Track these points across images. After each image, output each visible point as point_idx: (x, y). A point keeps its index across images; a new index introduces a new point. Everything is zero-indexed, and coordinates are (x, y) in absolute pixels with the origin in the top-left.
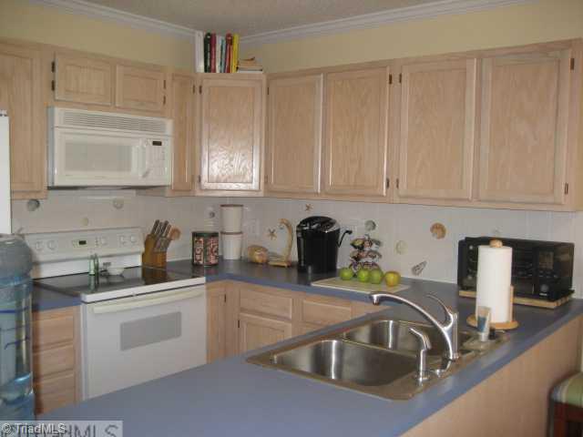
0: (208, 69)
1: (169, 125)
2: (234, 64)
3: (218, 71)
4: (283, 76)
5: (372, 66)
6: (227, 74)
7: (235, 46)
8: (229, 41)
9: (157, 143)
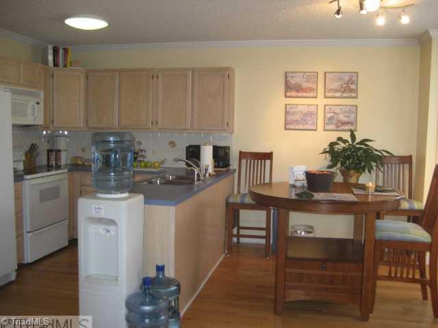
0: (56, 65)
1: (42, 94)
2: (69, 64)
3: (61, 66)
4: (95, 71)
5: (143, 70)
6: (65, 69)
7: (70, 54)
8: (66, 51)
9: (38, 103)
